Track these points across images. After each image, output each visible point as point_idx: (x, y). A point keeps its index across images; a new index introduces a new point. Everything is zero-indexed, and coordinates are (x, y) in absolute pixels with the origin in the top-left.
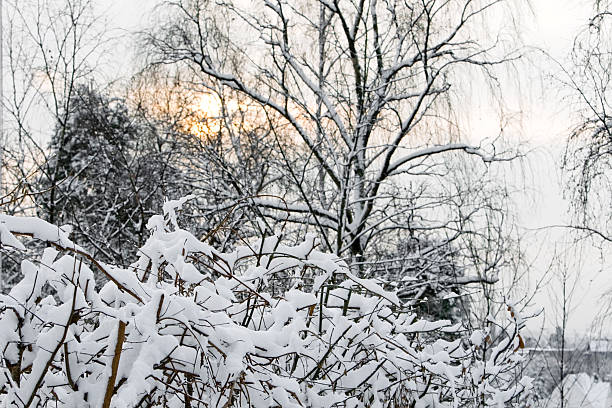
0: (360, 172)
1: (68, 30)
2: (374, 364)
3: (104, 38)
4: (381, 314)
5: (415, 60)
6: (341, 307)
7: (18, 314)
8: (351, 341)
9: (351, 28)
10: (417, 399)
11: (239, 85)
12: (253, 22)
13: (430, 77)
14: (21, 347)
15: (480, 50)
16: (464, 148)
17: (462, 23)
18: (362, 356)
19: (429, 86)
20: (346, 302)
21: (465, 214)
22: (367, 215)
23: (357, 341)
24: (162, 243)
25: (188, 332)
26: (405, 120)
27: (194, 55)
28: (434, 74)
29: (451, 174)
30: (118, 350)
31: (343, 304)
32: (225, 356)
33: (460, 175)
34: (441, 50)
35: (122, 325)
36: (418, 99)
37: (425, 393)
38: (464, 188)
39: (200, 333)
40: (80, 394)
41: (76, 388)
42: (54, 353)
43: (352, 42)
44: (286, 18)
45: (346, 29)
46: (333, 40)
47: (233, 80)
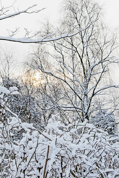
0: (86, 95)
1: (6, 64)
2: (102, 150)
3: (16, 66)
4: (103, 137)
5: (99, 63)
6: (93, 136)
7: (23, 146)
8: (97, 145)
9: (81, 56)
10: (112, 158)
11: (52, 74)
12: (55, 57)
13: (103, 68)
14: (25, 153)
15: (116, 59)
16: (114, 86)
17: (111, 52)
18: (99, 148)
19: (104, 70)
20: (95, 135)
21: (116, 104)
22: (89, 107)
23: (98, 145)
24: (53, 125)
25: (62, 146)
26: (98, 80)
27: (39, 67)
28: (105, 67)
29: (111, 93)
30: (48, 152)
31: (94, 136)
32: (71, 151)
33: (114, 94)
34: (106, 60)
35: (49, 146)
36: (101, 74)
37: (114, 156)
38: (115, 97)
39: (65, 146)
40: (39, 163)
41: (37, 162)
42: (33, 154)
43: (81, 60)
44: (63, 55)
45: (80, 57)
46: (76, 59)
47: (50, 73)
